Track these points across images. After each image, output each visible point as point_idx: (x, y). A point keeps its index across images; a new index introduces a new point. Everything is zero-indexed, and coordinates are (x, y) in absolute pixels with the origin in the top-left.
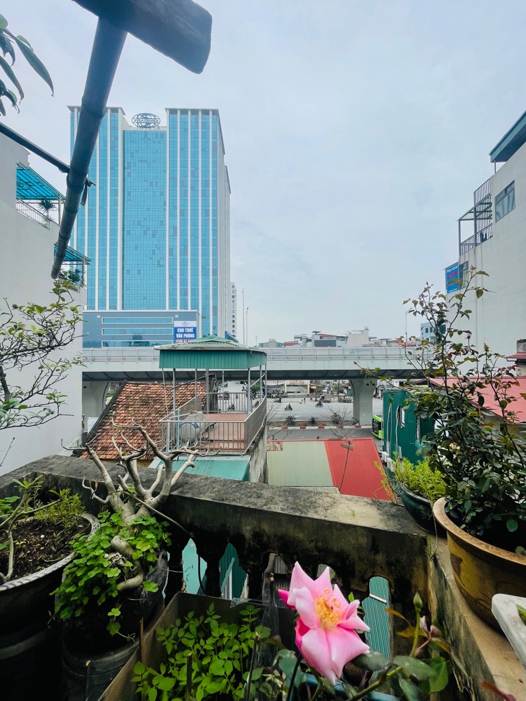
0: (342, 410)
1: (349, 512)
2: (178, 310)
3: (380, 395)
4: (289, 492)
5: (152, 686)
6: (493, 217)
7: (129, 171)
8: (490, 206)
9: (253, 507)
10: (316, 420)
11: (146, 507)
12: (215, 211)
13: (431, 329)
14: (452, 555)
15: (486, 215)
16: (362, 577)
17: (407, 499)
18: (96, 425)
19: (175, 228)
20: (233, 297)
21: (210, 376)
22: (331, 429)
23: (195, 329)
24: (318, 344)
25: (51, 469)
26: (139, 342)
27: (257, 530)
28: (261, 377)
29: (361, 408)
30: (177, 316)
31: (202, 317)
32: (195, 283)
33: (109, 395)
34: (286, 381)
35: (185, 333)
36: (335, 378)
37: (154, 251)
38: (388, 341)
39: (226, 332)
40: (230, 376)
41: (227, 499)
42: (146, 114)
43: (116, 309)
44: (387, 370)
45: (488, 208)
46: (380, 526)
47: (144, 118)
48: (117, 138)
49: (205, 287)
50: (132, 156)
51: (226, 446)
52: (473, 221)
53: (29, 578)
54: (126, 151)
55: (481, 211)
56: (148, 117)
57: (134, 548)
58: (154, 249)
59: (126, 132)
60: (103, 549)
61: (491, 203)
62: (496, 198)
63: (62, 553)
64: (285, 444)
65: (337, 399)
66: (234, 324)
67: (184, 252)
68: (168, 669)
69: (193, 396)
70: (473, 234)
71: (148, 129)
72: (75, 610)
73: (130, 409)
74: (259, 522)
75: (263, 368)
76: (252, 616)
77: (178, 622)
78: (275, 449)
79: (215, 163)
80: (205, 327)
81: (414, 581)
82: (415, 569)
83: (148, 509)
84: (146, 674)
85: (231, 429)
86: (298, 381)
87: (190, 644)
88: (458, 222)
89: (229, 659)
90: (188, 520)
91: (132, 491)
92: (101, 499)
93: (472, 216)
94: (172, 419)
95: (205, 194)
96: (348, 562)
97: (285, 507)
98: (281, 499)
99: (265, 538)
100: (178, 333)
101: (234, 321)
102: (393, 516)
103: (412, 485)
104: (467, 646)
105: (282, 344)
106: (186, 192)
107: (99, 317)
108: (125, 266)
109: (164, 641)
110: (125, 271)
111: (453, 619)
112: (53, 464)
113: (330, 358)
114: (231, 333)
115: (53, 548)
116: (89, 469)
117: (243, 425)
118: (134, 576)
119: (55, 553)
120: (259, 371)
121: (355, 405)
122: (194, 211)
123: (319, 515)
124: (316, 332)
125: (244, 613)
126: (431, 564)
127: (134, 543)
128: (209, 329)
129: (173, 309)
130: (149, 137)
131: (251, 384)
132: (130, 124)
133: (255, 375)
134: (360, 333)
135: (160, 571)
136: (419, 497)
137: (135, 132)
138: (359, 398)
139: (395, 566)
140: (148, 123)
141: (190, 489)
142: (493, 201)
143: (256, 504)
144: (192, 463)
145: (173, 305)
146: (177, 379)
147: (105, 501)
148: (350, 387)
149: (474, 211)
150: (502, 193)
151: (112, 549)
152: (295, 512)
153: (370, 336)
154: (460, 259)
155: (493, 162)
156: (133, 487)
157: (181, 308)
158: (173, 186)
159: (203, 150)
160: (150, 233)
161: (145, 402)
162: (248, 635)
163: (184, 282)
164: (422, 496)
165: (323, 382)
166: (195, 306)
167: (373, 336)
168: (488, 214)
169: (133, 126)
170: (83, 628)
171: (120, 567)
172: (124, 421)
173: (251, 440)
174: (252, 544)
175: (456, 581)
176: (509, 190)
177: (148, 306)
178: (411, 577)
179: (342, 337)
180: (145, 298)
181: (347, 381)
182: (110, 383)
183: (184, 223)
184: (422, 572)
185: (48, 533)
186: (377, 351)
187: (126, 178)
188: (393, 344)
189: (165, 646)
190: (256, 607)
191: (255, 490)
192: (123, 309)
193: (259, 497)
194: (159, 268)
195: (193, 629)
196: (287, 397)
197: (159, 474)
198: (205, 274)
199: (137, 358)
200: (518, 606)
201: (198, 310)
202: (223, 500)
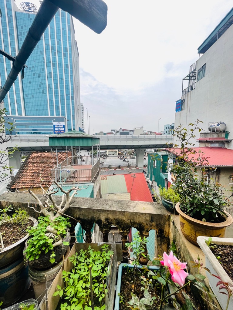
0: (131, 162)
1: (142, 208)
2: (55, 116)
3: (147, 155)
4: (118, 202)
5: (70, 278)
6: (196, 79)
7: (21, 37)
8: (195, 74)
9: (105, 209)
10: (121, 166)
11: (59, 213)
12: (71, 66)
13: (168, 127)
14: (181, 222)
15: (193, 78)
16: (147, 230)
17: (164, 202)
18: (18, 172)
19: (50, 73)
20: (82, 110)
21: (73, 149)
22: (127, 170)
23: (64, 126)
24: (122, 134)
25: (8, 199)
26: (36, 132)
27: (107, 218)
28: (98, 149)
29: (139, 160)
30: (54, 120)
31: (68, 120)
32: (63, 103)
33: (23, 158)
34: (108, 150)
35: (59, 128)
36: (129, 148)
37: (40, 85)
38: (151, 133)
39: (79, 128)
40: (83, 148)
41: (94, 207)
42: (28, 3)
43: (22, 115)
44: (150, 145)
45: (195, 75)
46: (154, 213)
47: (27, 5)
48: (11, 16)
49: (68, 105)
50: (22, 28)
51: (83, 179)
52: (188, 81)
53: (10, 247)
54: (18, 25)
55: (192, 76)
56: (30, 5)
57: (57, 230)
58: (40, 84)
59: (17, 12)
60: (44, 232)
61: (196, 73)
62: (198, 71)
63: (23, 235)
64: (108, 177)
65: (129, 157)
66: (83, 124)
67: (56, 87)
68: (75, 271)
69: (66, 158)
70: (188, 87)
71: (30, 13)
72: (35, 257)
73: (35, 164)
74: (108, 215)
75: (98, 145)
76: (106, 248)
77: (77, 254)
78: (104, 179)
79: (70, 38)
80: (69, 125)
81: (165, 230)
82: (166, 226)
83: (61, 214)
84: (68, 274)
85: (85, 172)
86: (113, 150)
87: (83, 261)
88: (182, 81)
89: (99, 264)
90: (77, 216)
91: (52, 207)
92: (38, 212)
93: (188, 78)
94: (57, 169)
95: (65, 55)
96: (142, 226)
97: (118, 208)
98: (116, 205)
99: (110, 220)
100: (56, 128)
101: (83, 122)
102: (158, 208)
103: (166, 197)
104: (184, 250)
105: (106, 133)
106: (55, 53)
107: (12, 119)
108: (24, 92)
109: (72, 261)
110: (25, 95)
111: (179, 242)
112: (8, 196)
113: (127, 140)
114: (82, 128)
115: (18, 233)
116: (27, 198)
117: (90, 171)
118: (59, 241)
119: (19, 235)
120: (96, 146)
121: (136, 159)
122: (60, 65)
123: (132, 210)
124: (121, 128)
125: (103, 247)
126: (171, 224)
127: (57, 228)
128: (71, 126)
129: (52, 116)
130: (31, 18)
131: (93, 152)
132: (19, 8)
133: (95, 148)
134: (140, 129)
135: (68, 237)
136: (169, 202)
137: (22, 13)
138: (138, 157)
139: (159, 226)
140: (30, 9)
141: (77, 203)
142: (197, 72)
143: (106, 208)
144: (77, 193)
145: (52, 114)
146: (58, 150)
147: (40, 212)
148: (135, 152)
149: (189, 76)
150: (200, 69)
151: (48, 232)
152: (122, 210)
153: (143, 130)
154: (182, 98)
155: (198, 53)
156: (53, 205)
157: (56, 116)
158: (47, 49)
159: (63, 29)
160: (37, 75)
161: (42, 161)
162: (106, 254)
163: (57, 102)
164: (169, 201)
165: (124, 150)
166: (63, 114)
167: (145, 130)
168: (194, 78)
169: (21, 9)
170: (39, 263)
171: (53, 238)
172: (33, 170)
173: (94, 176)
174: (105, 223)
175: (182, 230)
176: (203, 68)
177: (39, 114)
178: (164, 229)
179: (132, 131)
180: (37, 110)
181: (134, 150)
182: (23, 152)
183: (55, 70)
184: (168, 226)
185: (14, 227)
186: (146, 137)
187: (19, 41)
188: (153, 134)
189: (73, 263)
190: (107, 245)
191: (105, 202)
192: (26, 115)
193: (107, 205)
194: (43, 94)
195: (83, 255)
196: (108, 157)
197: (63, 199)
198: (68, 98)
199: (36, 140)
200: (205, 240)
201: (65, 117)
202: (92, 207)
